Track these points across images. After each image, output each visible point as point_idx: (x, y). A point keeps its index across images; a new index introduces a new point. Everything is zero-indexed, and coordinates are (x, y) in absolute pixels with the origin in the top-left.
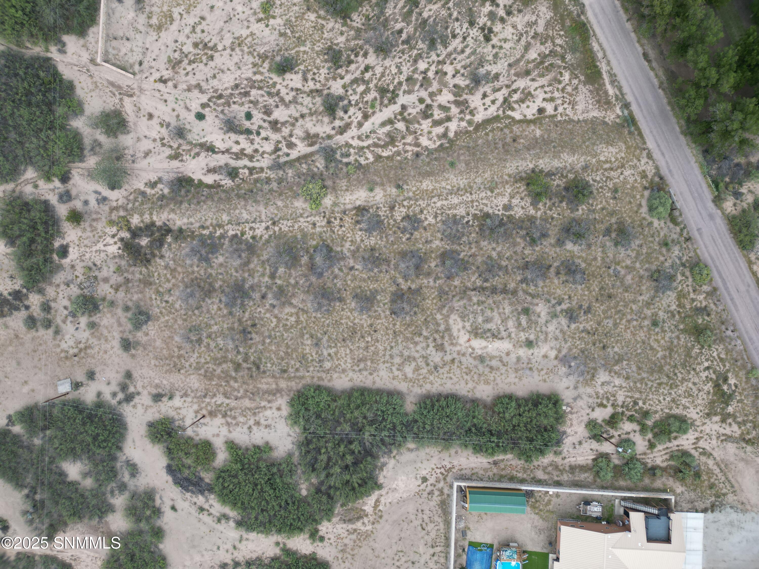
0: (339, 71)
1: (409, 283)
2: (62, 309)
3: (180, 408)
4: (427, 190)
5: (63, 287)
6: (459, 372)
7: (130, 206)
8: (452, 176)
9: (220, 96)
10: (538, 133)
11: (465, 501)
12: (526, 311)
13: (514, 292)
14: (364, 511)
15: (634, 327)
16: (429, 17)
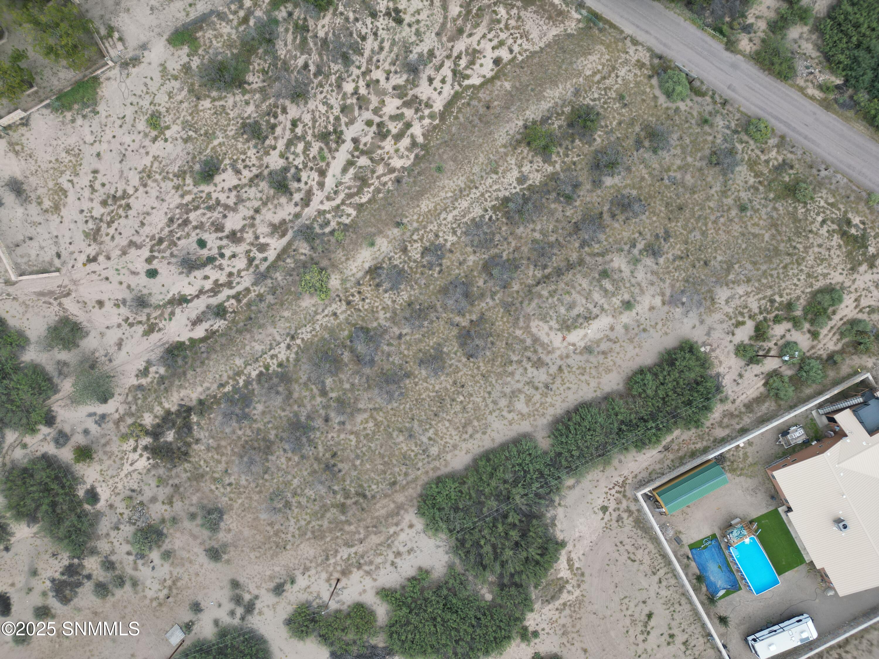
0: (267, 142)
1: (468, 317)
2: (126, 556)
3: (309, 587)
4: (429, 211)
5: (113, 533)
6: (573, 377)
7: (134, 408)
8: (446, 182)
9: (161, 241)
10: (507, 85)
11: (659, 507)
12: (604, 274)
13: (581, 262)
14: (562, 578)
15: (724, 225)
16: (327, 34)
